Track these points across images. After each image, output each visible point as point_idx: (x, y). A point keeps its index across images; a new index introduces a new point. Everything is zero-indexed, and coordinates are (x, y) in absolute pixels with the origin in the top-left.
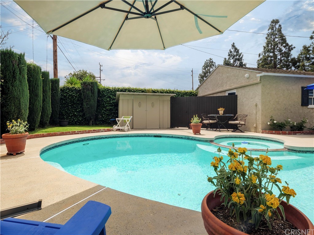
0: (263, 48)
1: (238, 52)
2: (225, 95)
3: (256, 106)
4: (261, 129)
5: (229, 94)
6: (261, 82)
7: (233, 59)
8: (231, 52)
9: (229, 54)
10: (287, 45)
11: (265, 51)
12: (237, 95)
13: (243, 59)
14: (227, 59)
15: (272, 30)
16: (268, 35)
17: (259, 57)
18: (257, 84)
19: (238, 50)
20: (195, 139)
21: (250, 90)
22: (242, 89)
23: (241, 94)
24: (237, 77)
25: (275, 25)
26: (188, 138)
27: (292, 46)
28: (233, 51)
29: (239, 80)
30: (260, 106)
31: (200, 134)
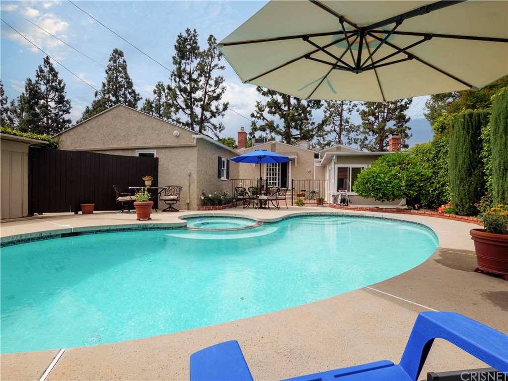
0: (102, 85)
1: (55, 75)
2: (132, 155)
3: (190, 176)
4: (196, 206)
5: (140, 155)
6: (196, 146)
7: (46, 85)
8: (42, 71)
9: (38, 74)
10: (134, 92)
11: (104, 90)
12: (157, 159)
13: (64, 90)
14: (33, 82)
15: (114, 63)
16: (110, 69)
17: (96, 97)
18: (191, 147)
19: (57, 73)
20: (158, 228)
21: (180, 153)
22: (167, 150)
23: (165, 157)
24: (157, 132)
25: (118, 58)
26: (129, 229)
27: (138, 95)
28: (45, 71)
29: (161, 137)
30: (195, 176)
31: (150, 219)
